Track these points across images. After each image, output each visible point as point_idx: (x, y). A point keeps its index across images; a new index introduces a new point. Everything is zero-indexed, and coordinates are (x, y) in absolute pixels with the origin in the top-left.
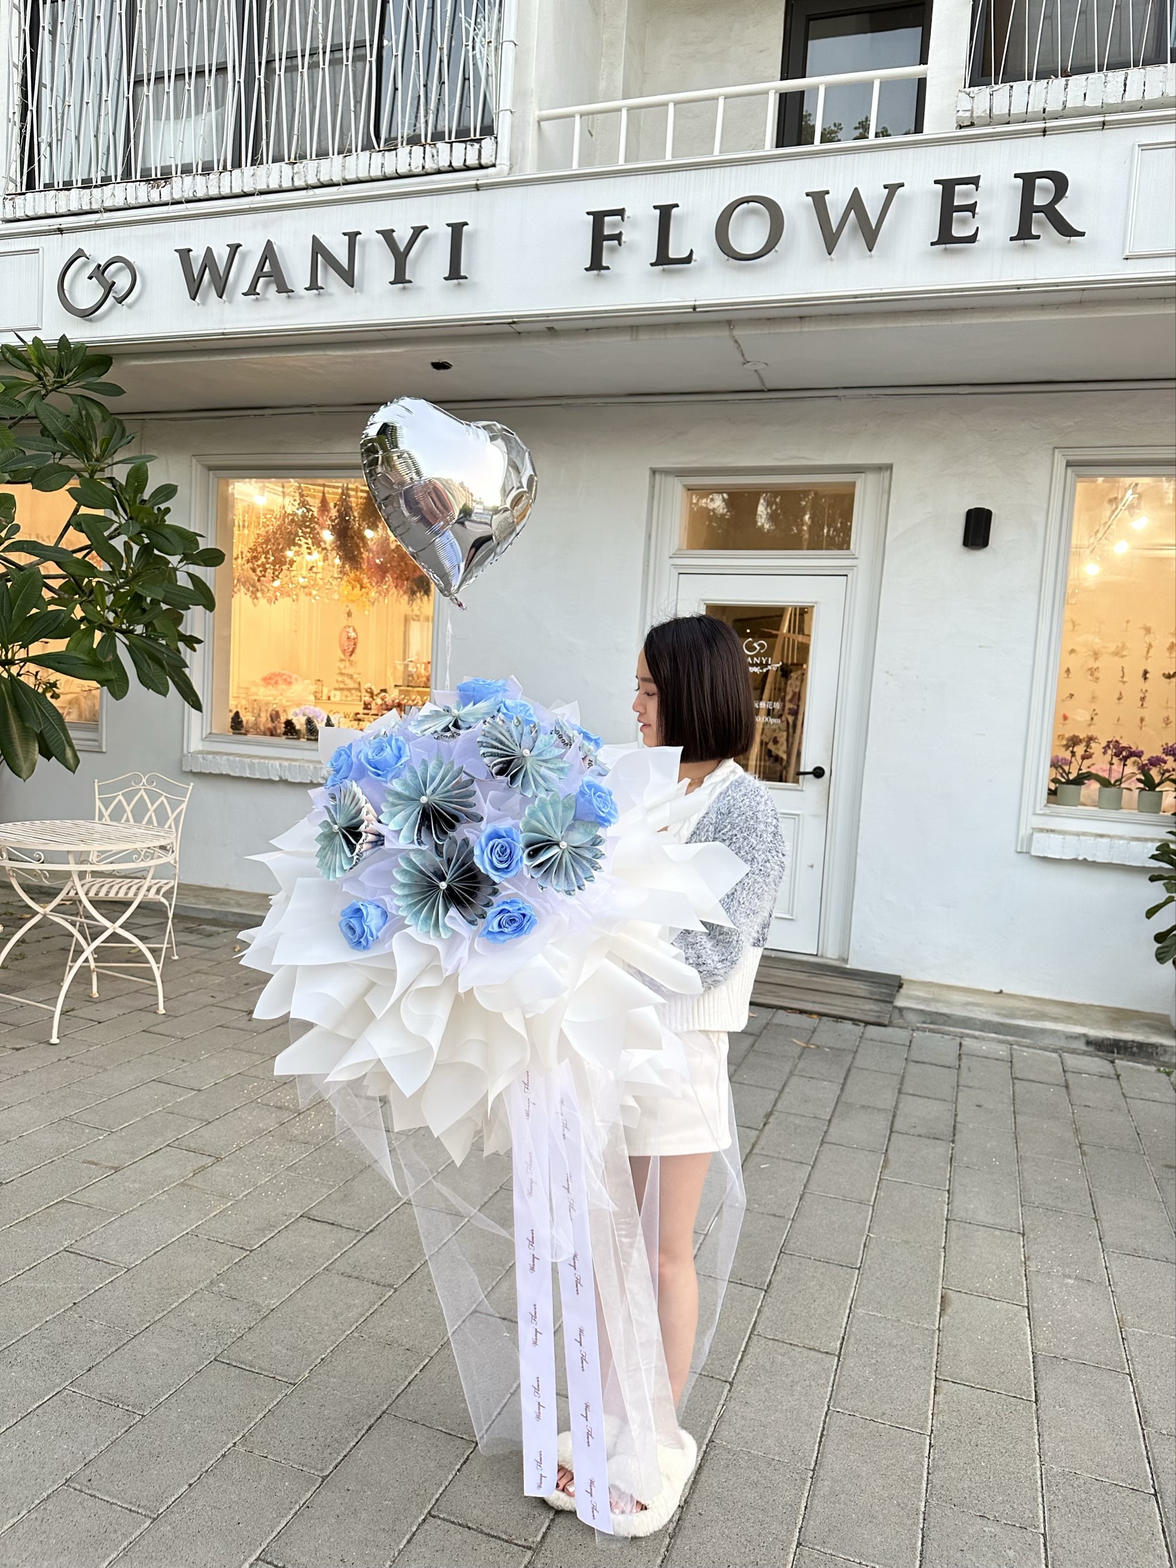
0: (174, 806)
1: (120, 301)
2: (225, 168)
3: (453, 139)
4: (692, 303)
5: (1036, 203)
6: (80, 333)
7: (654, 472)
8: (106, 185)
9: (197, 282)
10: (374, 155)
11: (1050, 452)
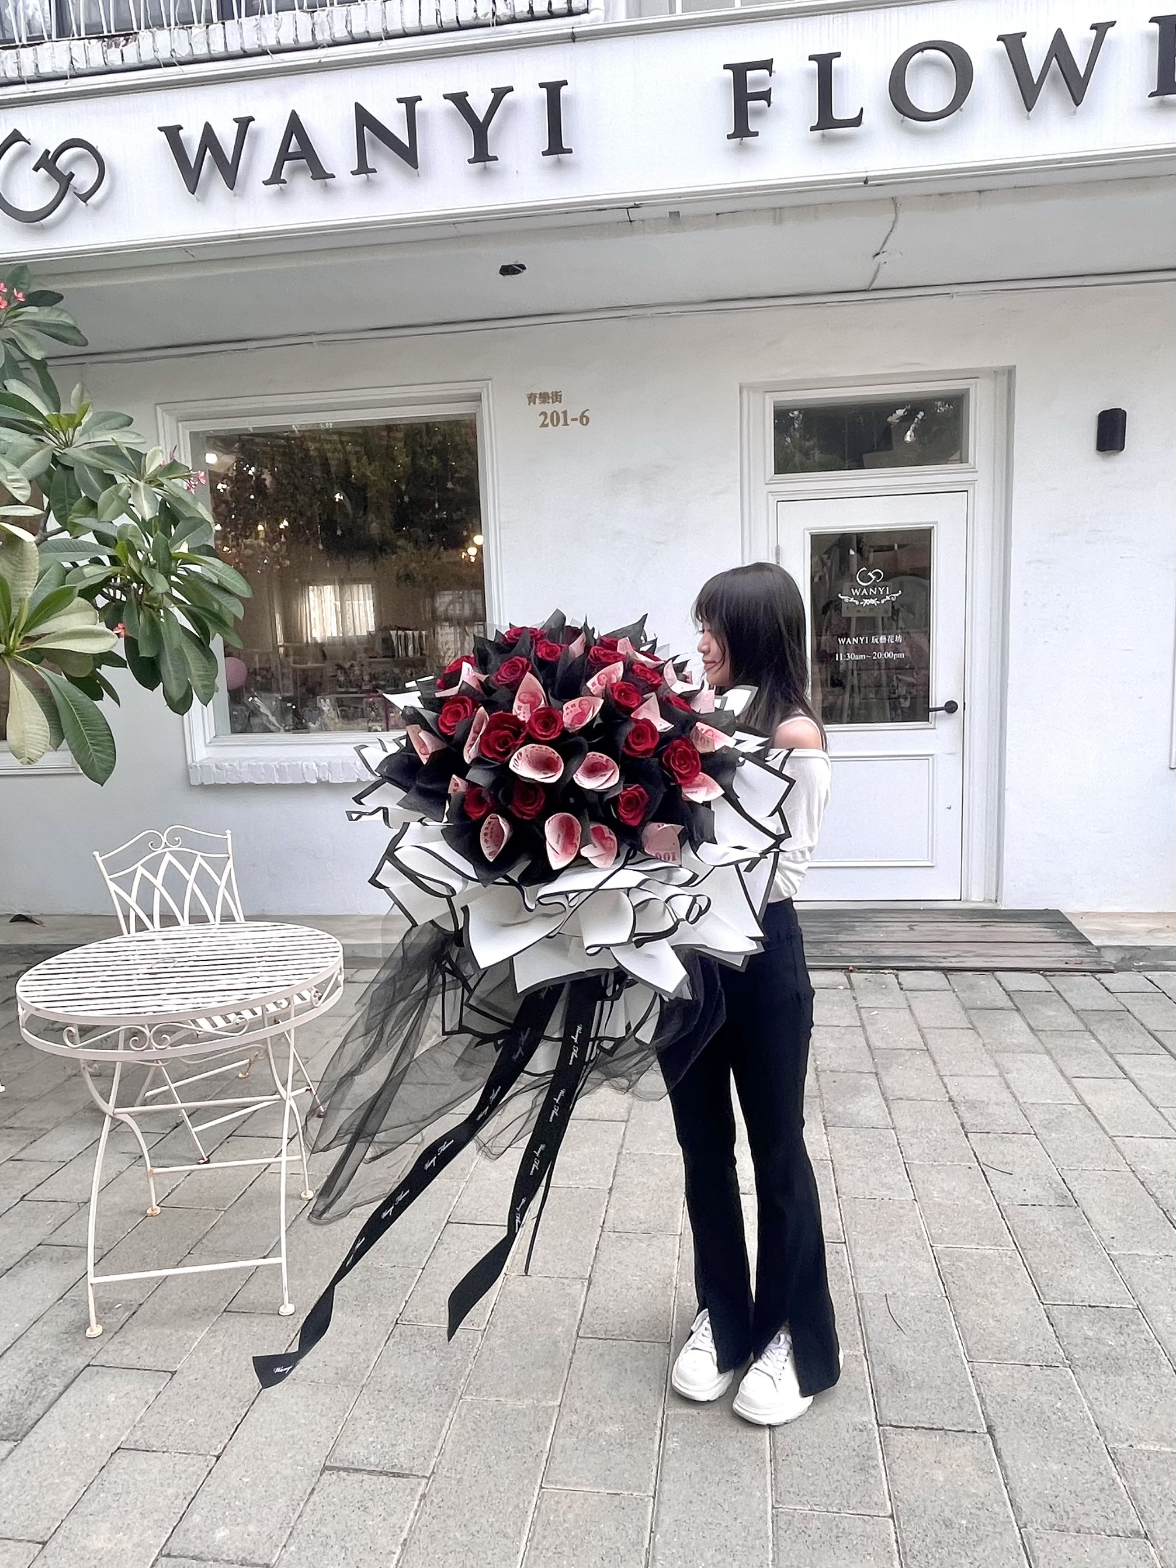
1: (85, 198)
2: (211, 20)
4: (865, 175)
7: (741, 388)
9: (195, 169)
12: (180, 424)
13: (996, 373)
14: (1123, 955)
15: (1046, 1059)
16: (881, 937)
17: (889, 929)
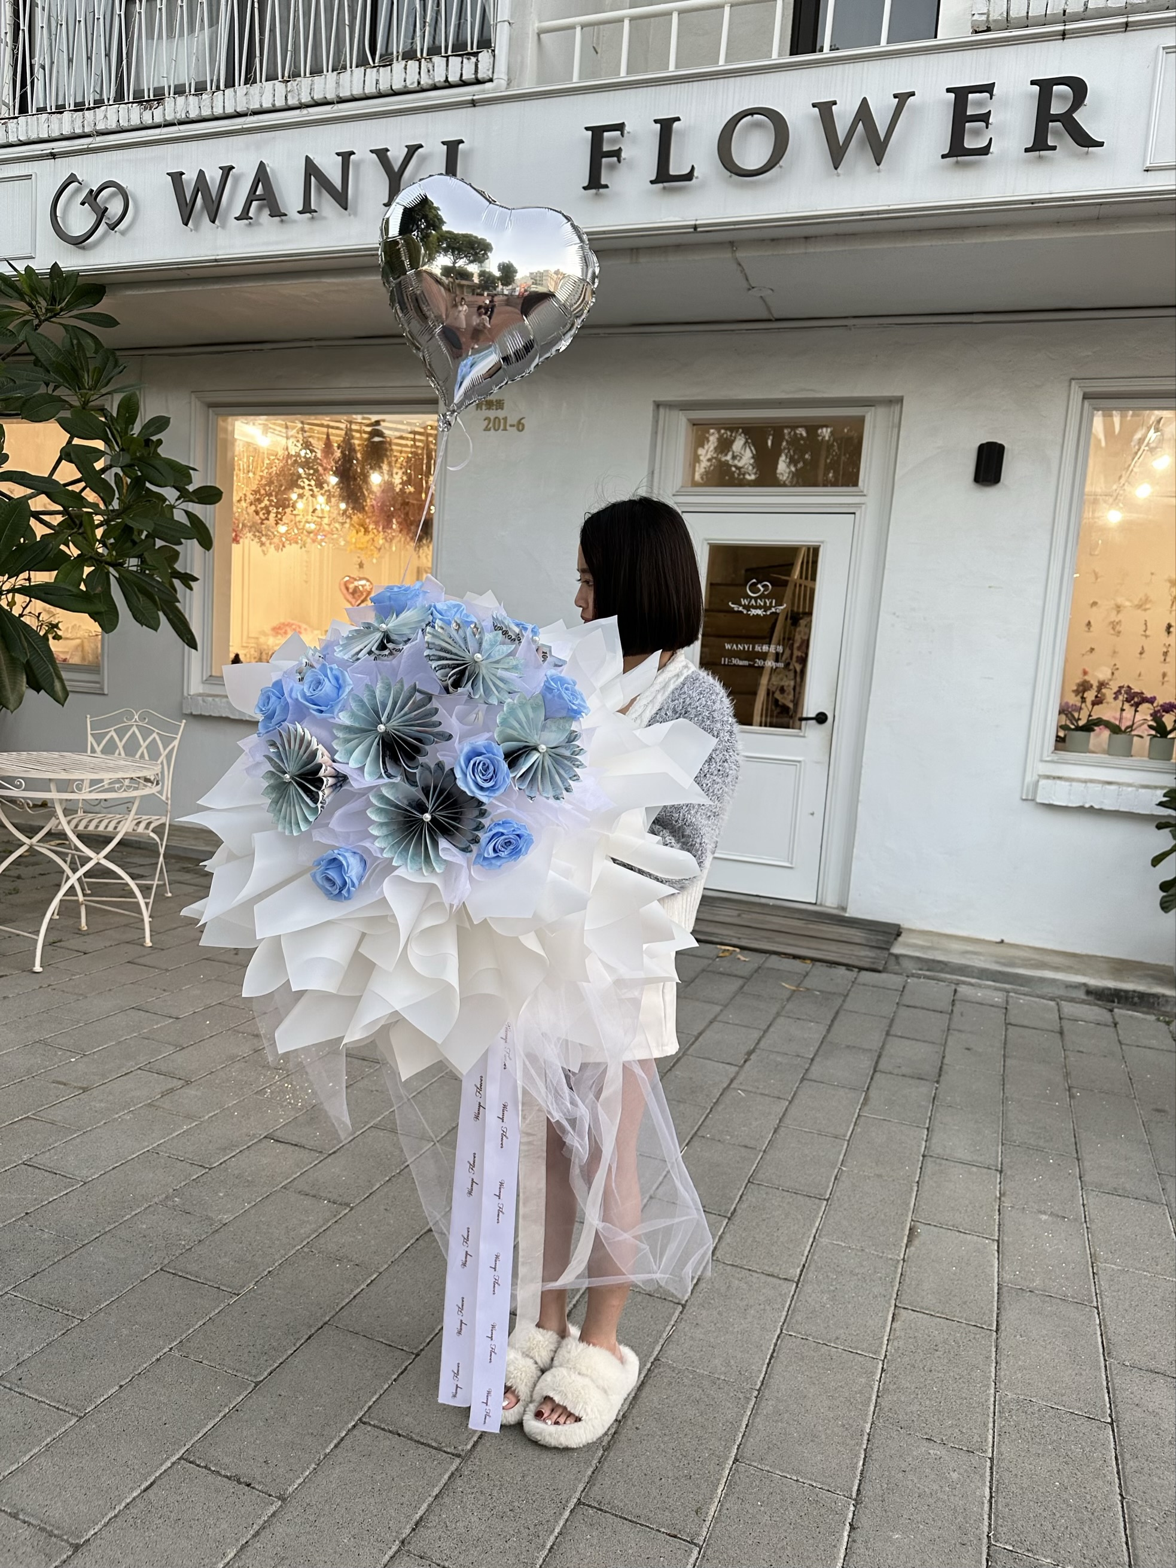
0: (167, 741)
1: (113, 227)
2: (218, 88)
3: (450, 53)
4: (693, 223)
5: (1052, 112)
6: (72, 261)
7: (658, 405)
8: (98, 107)
9: (189, 207)
10: (368, 70)
11: (1067, 384)
12: (211, 410)
13: (888, 401)
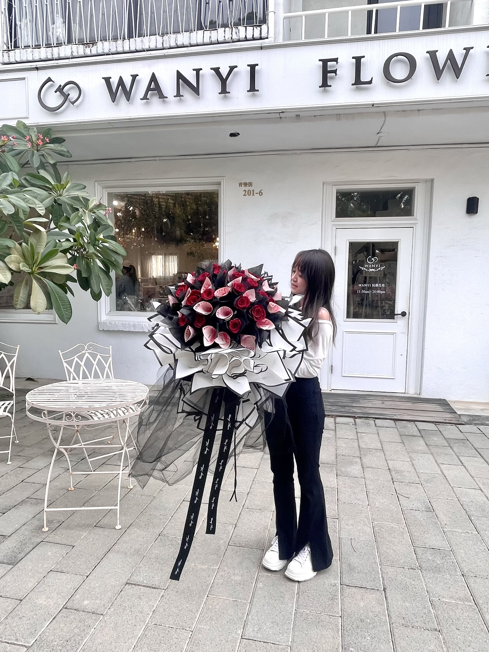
1: (73, 103)
2: (125, 38)
3: (246, 25)
4: (372, 103)
7: (323, 184)
8: (59, 46)
9: (115, 93)
12: (104, 189)
13: (426, 181)
14: (469, 418)
15: (431, 456)
16: (370, 405)
17: (374, 403)
